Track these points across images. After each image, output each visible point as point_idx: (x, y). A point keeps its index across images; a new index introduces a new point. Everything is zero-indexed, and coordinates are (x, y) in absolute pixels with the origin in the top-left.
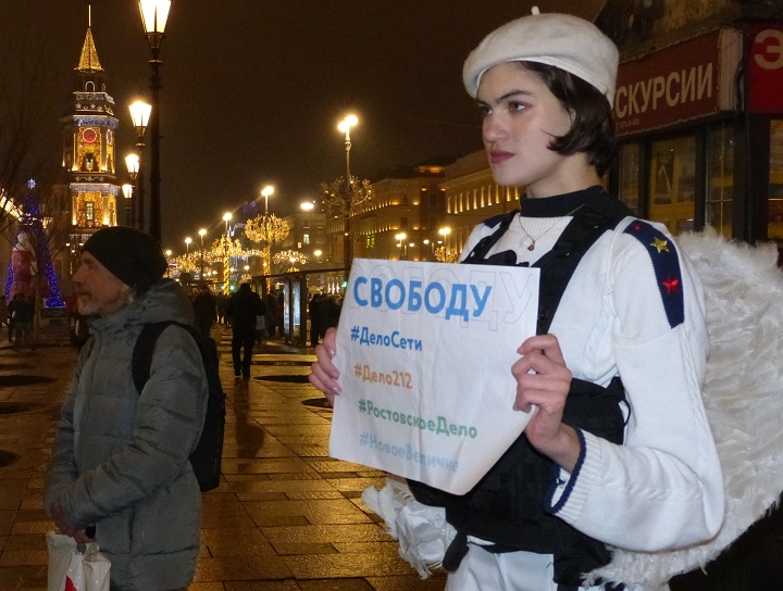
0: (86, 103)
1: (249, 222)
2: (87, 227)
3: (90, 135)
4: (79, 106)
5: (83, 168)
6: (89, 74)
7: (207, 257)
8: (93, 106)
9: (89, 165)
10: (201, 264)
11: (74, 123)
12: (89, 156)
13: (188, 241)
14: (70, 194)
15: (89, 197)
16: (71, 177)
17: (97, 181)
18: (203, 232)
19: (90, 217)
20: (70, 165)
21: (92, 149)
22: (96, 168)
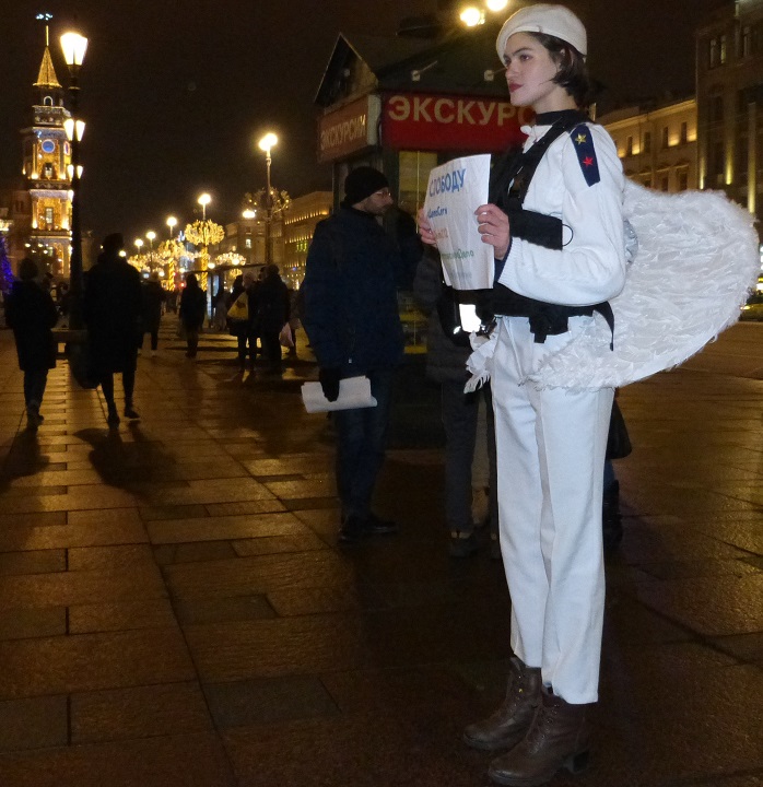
0: (44, 117)
1: (189, 226)
2: (46, 230)
3: (48, 145)
4: (38, 119)
5: (43, 176)
6: (46, 90)
7: (156, 258)
8: (51, 120)
9: (48, 173)
10: (151, 264)
11: (34, 134)
12: (48, 165)
13: (139, 243)
14: (31, 200)
15: (48, 203)
16: (31, 184)
17: (55, 188)
18: (151, 235)
19: (49, 221)
20: (29, 173)
21: (50, 159)
22: (54, 175)
